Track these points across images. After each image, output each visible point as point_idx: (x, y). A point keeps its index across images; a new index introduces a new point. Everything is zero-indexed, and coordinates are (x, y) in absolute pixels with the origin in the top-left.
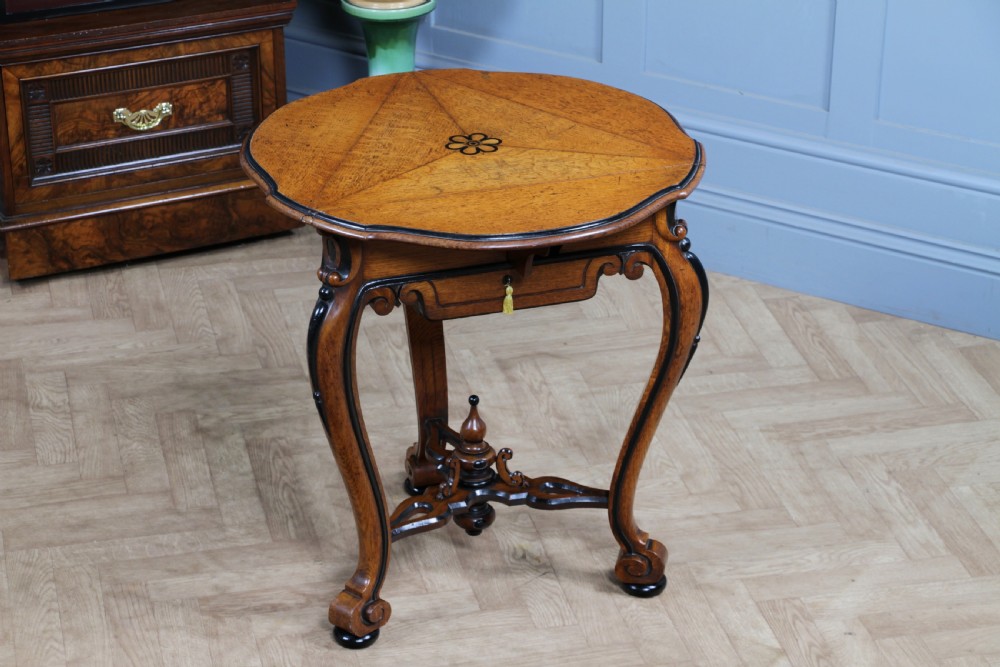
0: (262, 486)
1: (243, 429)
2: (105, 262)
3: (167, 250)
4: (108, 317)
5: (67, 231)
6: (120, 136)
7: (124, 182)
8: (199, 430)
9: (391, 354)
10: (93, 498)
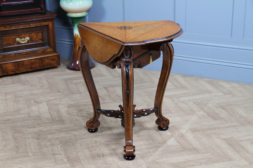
0: (50, 111)
1: (46, 101)
2: (15, 73)
3: (29, 70)
4: (16, 83)
5: (6, 66)
6: (18, 45)
7: (19, 55)
8: (36, 102)
9: (80, 87)
10: (11, 115)
